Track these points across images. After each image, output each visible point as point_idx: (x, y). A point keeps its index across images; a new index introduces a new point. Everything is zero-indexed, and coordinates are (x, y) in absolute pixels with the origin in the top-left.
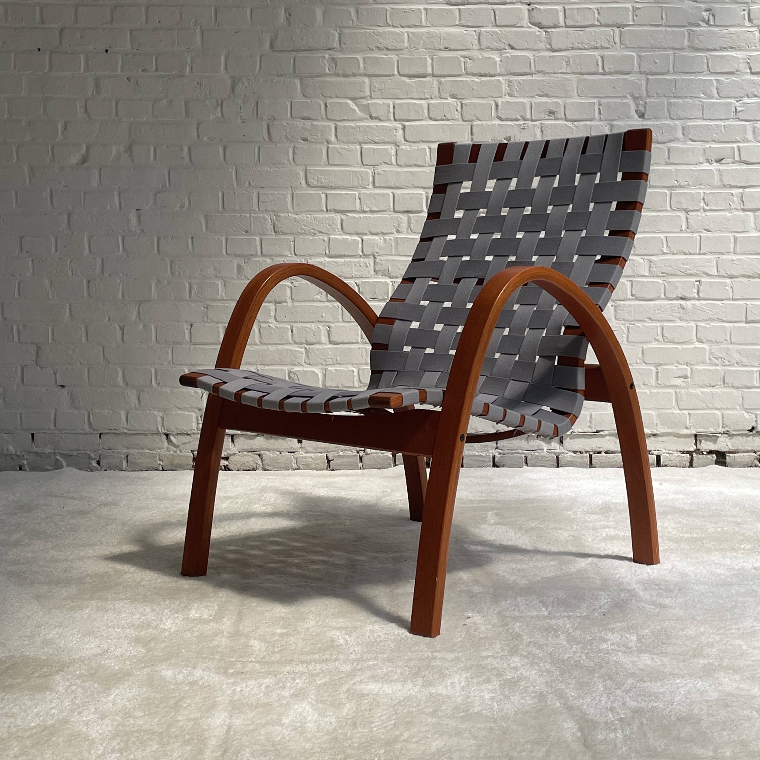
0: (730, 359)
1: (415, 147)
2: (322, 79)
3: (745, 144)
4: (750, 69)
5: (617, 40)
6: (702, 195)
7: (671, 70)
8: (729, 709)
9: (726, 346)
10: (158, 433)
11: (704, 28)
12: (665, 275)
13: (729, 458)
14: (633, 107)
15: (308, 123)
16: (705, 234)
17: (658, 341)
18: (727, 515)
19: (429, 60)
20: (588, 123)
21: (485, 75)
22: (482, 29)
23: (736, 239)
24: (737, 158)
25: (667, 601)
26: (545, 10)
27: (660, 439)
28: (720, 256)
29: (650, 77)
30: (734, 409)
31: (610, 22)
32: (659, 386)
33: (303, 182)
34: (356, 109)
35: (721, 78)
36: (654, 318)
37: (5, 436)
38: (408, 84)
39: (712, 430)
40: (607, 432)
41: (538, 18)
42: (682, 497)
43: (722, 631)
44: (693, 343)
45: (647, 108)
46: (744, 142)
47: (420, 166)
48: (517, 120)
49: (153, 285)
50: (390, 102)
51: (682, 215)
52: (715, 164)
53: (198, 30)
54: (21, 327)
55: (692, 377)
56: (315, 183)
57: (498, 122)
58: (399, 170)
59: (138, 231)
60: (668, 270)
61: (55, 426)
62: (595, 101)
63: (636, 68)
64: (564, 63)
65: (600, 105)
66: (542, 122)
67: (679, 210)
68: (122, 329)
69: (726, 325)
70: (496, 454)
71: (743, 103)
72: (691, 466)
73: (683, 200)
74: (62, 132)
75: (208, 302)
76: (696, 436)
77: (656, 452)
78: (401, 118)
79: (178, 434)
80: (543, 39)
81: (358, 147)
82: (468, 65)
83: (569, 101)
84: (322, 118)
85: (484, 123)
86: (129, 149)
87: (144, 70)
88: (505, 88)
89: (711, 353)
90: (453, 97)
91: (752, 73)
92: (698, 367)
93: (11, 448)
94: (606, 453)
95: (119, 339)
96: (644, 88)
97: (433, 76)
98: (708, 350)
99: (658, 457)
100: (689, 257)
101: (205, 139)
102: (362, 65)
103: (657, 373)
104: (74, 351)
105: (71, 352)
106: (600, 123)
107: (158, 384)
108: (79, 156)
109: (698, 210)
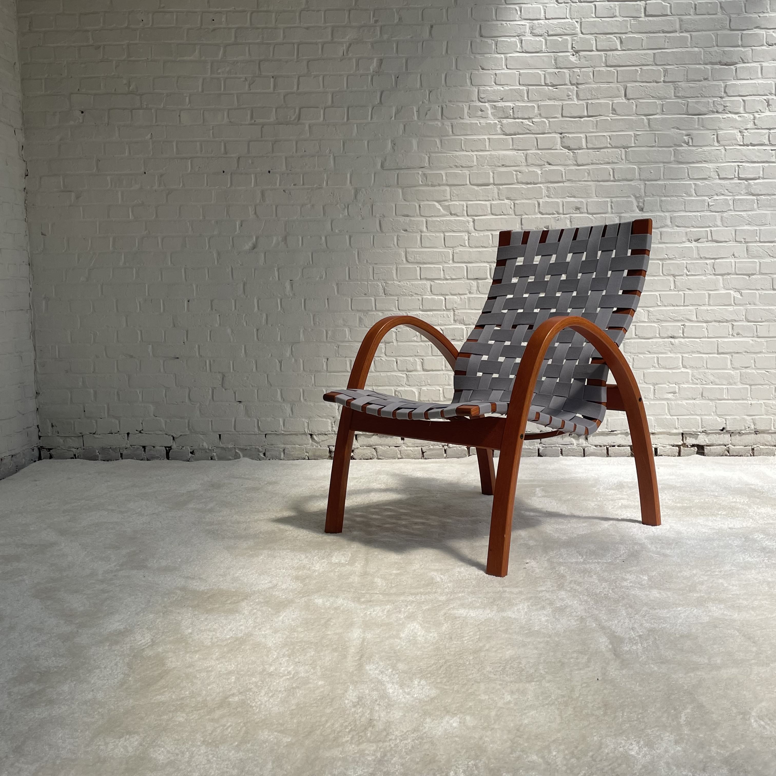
0: (706, 380)
1: (482, 234)
2: (417, 188)
3: (715, 229)
4: (719, 175)
5: (624, 157)
6: (685, 264)
7: (662, 177)
8: (718, 629)
9: (704, 371)
10: (305, 434)
11: (685, 147)
12: (659, 321)
13: (706, 450)
14: (635, 204)
15: (408, 219)
16: (688, 292)
17: (655, 367)
18: (707, 491)
19: (491, 174)
20: (603, 215)
21: (530, 183)
22: (528, 152)
23: (709, 295)
24: (710, 238)
25: (668, 552)
26: (572, 137)
27: (657, 436)
28: (699, 307)
29: (647, 182)
30: (710, 415)
31: (618, 145)
32: (656, 399)
33: (404, 260)
34: (441, 208)
35: (698, 182)
36: (651, 351)
37: (201, 436)
38: (477, 191)
39: (694, 430)
40: (619, 432)
41: (568, 143)
42: (674, 477)
43: (709, 573)
44: (680, 369)
45: (645, 204)
46: (715, 227)
47: (485, 247)
48: (553, 214)
49: (301, 331)
50: (464, 203)
51: (671, 278)
52: (694, 243)
53: (332, 156)
54: (212, 361)
55: (679, 393)
56: (412, 260)
57: (539, 216)
58: (471, 250)
59: (291, 295)
60: (662, 317)
61: (235, 429)
62: (608, 200)
63: (637, 176)
64: (586, 174)
65: (612, 202)
66: (571, 215)
67: (669, 275)
68: (280, 362)
69: (704, 356)
70: (540, 448)
71: (714, 200)
72: (679, 455)
73: (671, 268)
74: (239, 229)
75: (339, 343)
76: (682, 434)
77: (654, 446)
78: (472, 214)
79: (319, 434)
80: (571, 157)
81: (442, 235)
82: (519, 177)
83: (589, 200)
84: (417, 215)
85: (530, 216)
86: (285, 239)
87: (295, 185)
88: (544, 192)
89: (693, 376)
90: (508, 199)
91: (720, 179)
92: (684, 386)
93: (205, 444)
94: (618, 446)
95: (278, 369)
96: (643, 191)
97: (494, 184)
98: (690, 373)
99: (656, 449)
100: (676, 308)
101: (337, 231)
102: (444, 178)
103: (654, 390)
104: (248, 378)
105: (245, 378)
106: (613, 215)
107: (305, 400)
108: (251, 244)
109: (682, 275)
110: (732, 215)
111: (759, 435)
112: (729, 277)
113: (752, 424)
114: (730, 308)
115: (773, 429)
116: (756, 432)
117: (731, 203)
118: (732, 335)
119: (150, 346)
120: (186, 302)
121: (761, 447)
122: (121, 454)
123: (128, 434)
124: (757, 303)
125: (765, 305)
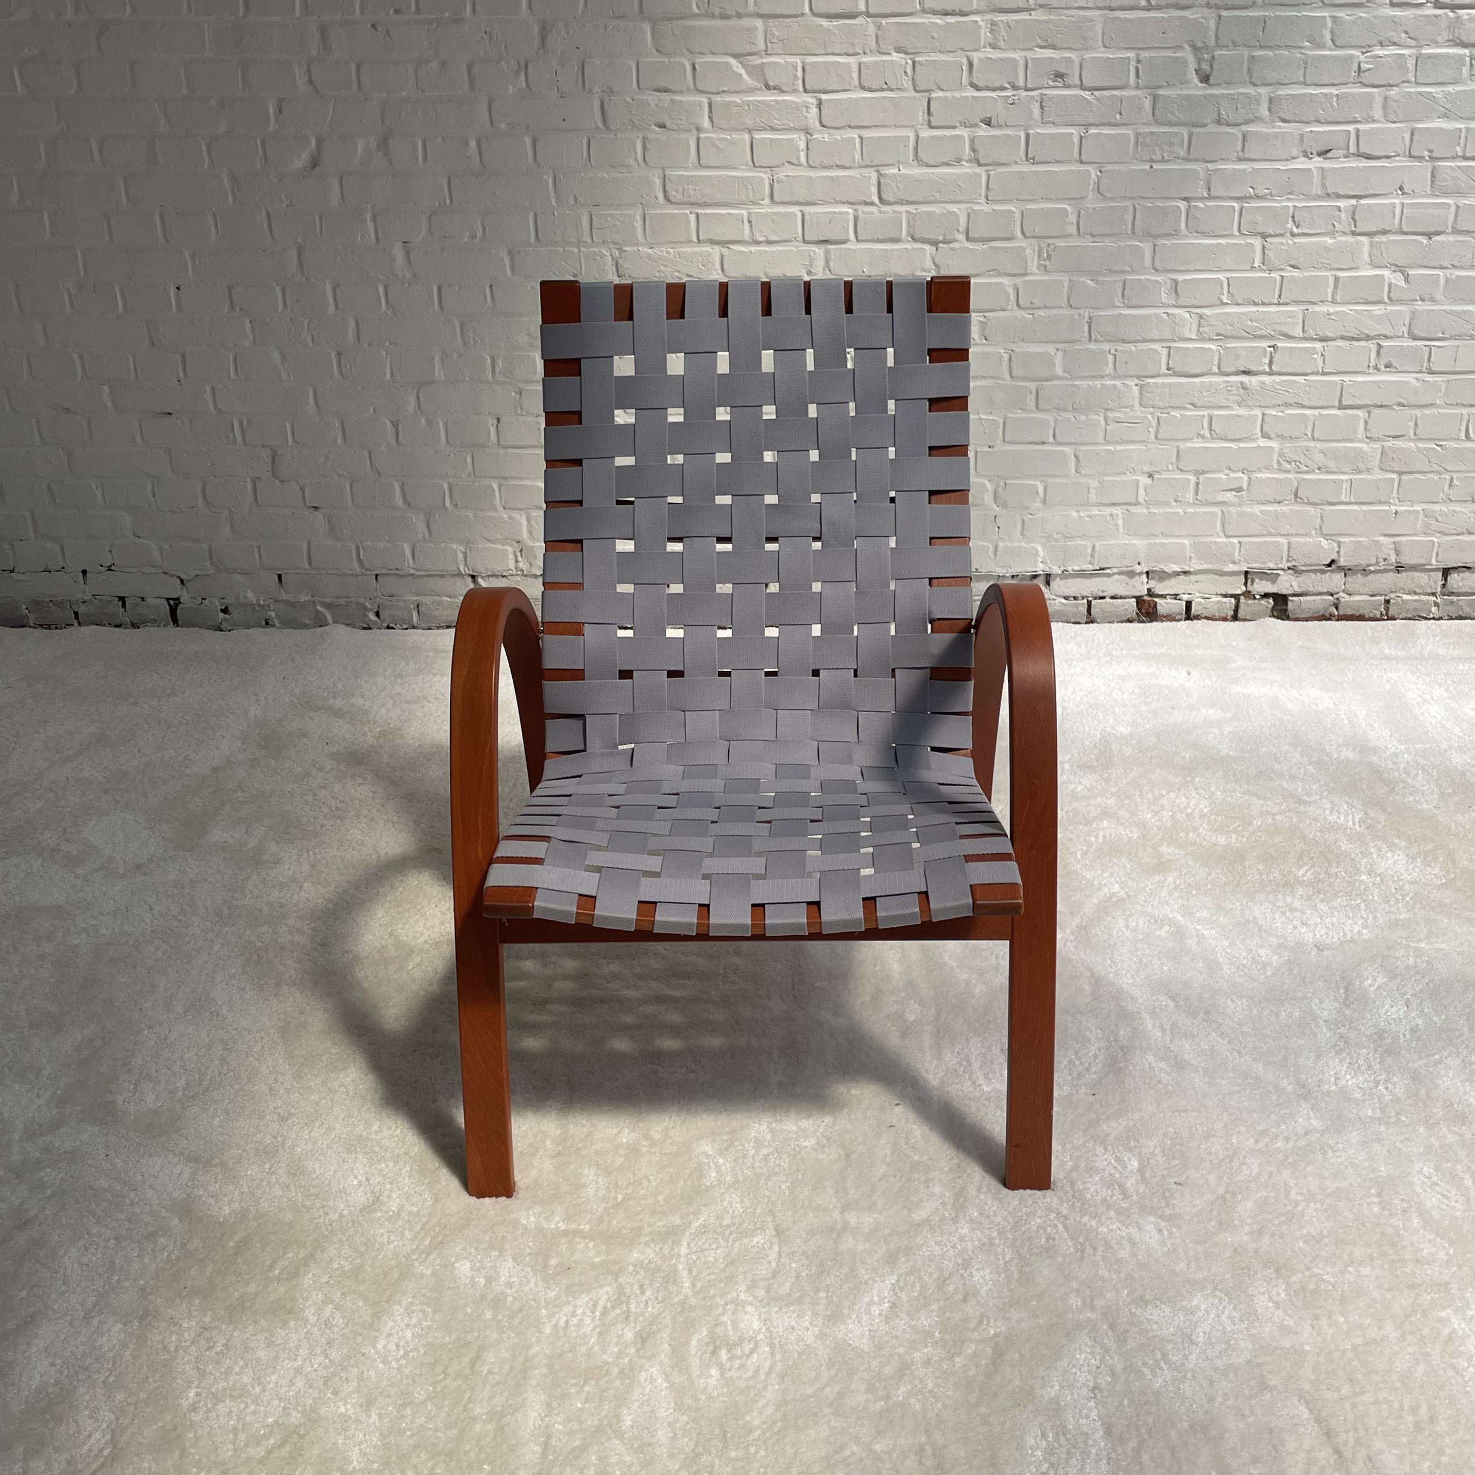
0: (1309, 462)
1: (838, 135)
2: (687, 23)
3: (1368, 126)
6: (1291, 210)
9: (1305, 444)
10: (460, 575)
12: (1222, 337)
13: (1293, 604)
14: (1192, 65)
15: (666, 97)
16: (1290, 273)
17: (1203, 437)
20: (1116, 92)
21: (952, 13)
23: (1337, 279)
24: (1352, 149)
27: (1193, 578)
28: (1310, 307)
29: (1224, 13)
30: (1308, 535)
32: (1198, 503)
33: (660, 195)
34: (743, 72)
35: (1341, 14)
36: (1198, 403)
37: (238, 577)
38: (827, 30)
39: (1271, 565)
40: (1115, 570)
44: (1255, 440)
45: (1215, 67)
46: (1368, 122)
47: (844, 168)
48: (1003, 89)
49: (437, 358)
50: (798, 61)
51: (1257, 242)
52: (1317, 159)
54: (245, 422)
55: (1248, 490)
56: (679, 197)
57: (971, 93)
58: (812, 174)
59: (408, 276)
60: (1229, 330)
61: (310, 564)
62: (1131, 54)
65: (1138, 61)
66: (1044, 91)
67: (1253, 234)
68: (396, 426)
69: (1308, 412)
71: (1373, 57)
72: (1235, 618)
73: (1259, 219)
74: (276, 117)
75: (521, 386)
76: (1246, 573)
77: (1186, 597)
78: (816, 87)
79: (489, 576)
81: (747, 137)
83: (1088, 55)
84: (688, 90)
85: (949, 94)
86: (384, 144)
87: (397, 12)
88: (985, 34)
89: (1281, 455)
90: (899, 50)
92: (1259, 475)
93: (250, 594)
94: (1112, 598)
95: (392, 440)
96: (1212, 33)
97: (869, 15)
98: (1277, 450)
99: (1189, 604)
100: (1262, 309)
101: (503, 126)
103: (1197, 484)
104: (327, 458)
105: (322, 459)
106: (1138, 92)
107: (456, 506)
108: (305, 156)
109: (1281, 235)
110: (1409, 94)
111: (1404, 574)
112: (1384, 238)
113: (1392, 553)
114: (1378, 310)
115: (1434, 561)
116: (1399, 568)
117: (1410, 64)
118: (1376, 368)
119: (106, 388)
120: (173, 291)
121: (1405, 597)
122: (76, 614)
123: (84, 572)
124: (1439, 297)
125: (1455, 301)
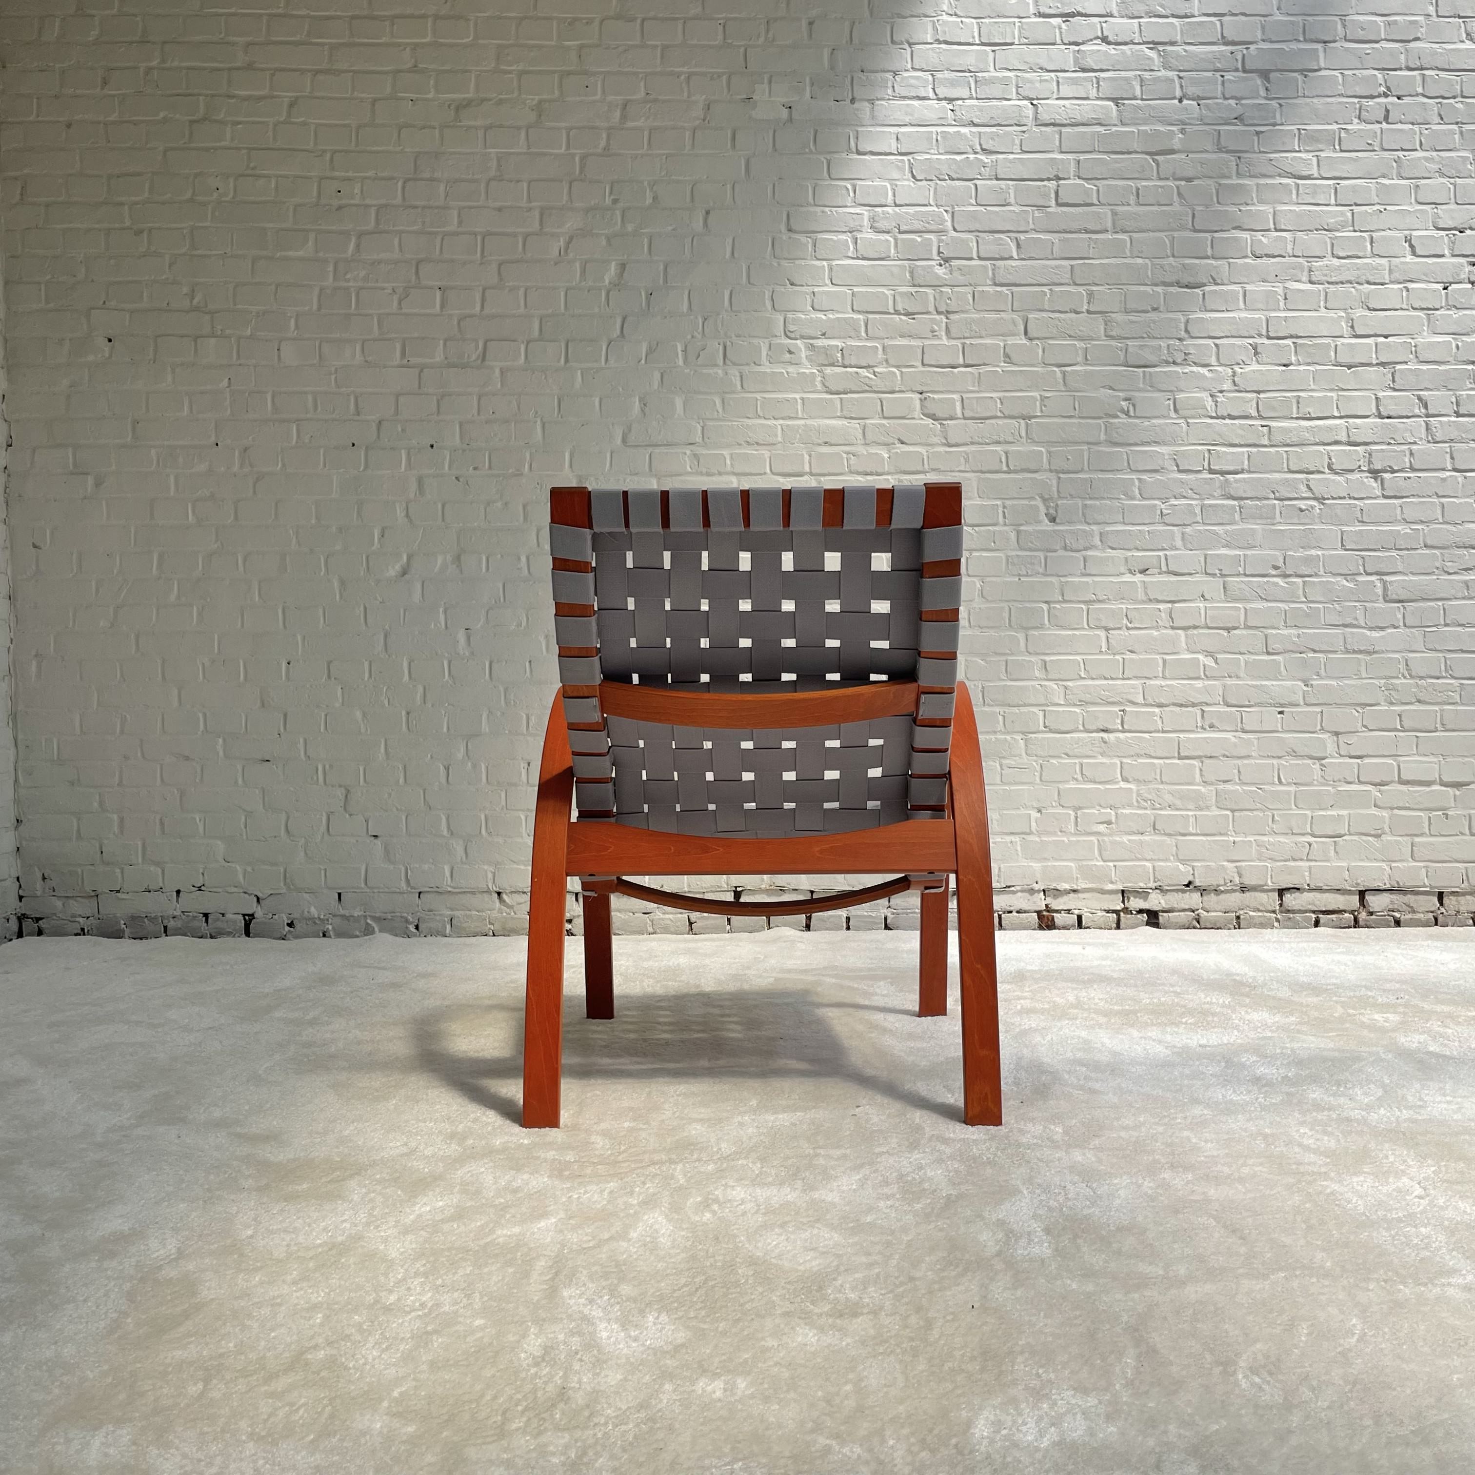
0: (1160, 801)
2: (683, 478)
3: (1173, 553)
4: (1177, 466)
5: (1023, 434)
6: (1125, 611)
7: (1086, 468)
8: (1181, 1216)
9: (1156, 786)
10: (488, 892)
11: (1123, 419)
12: (1083, 703)
13: (1163, 918)
14: (1043, 510)
16: (1129, 656)
17: (1076, 780)
18: (1163, 984)
19: (807, 457)
20: (991, 528)
21: (871, 474)
22: (868, 421)
23: (1164, 661)
24: (1164, 568)
25: (1097, 1086)
26: (940, 400)
27: (1081, 895)
28: (1147, 681)
29: (1062, 476)
30: (1167, 860)
31: (1015, 413)
32: (1078, 833)
35: (1144, 477)
36: (1070, 753)
37: (307, 896)
38: (782, 484)
39: (1142, 885)
40: (1018, 888)
41: (932, 408)
42: (1109, 963)
43: (1166, 1120)
44: (1117, 783)
45: (1059, 511)
46: (1172, 549)
49: (484, 716)
51: (1102, 634)
52: (1139, 575)
53: (539, 422)
54: (327, 767)
55: (1117, 823)
59: (467, 654)
60: (1088, 697)
61: (366, 884)
62: (999, 502)
63: (1046, 465)
64: (962, 459)
65: (1004, 507)
67: (1098, 628)
68: (447, 769)
69: (1156, 761)
70: (889, 915)
71: (1169, 505)
72: (1118, 927)
73: (1102, 617)
74: (379, 539)
76: (1123, 892)
77: (1076, 912)
79: (512, 892)
80: (938, 432)
82: (852, 462)
83: (968, 502)
86: (458, 559)
87: (475, 469)
89: (1139, 795)
91: (1179, 471)
92: (1124, 811)
93: (313, 909)
94: (1018, 912)
95: (443, 780)
96: (1055, 489)
97: (811, 474)
98: (1135, 791)
99: (1080, 918)
100: (1111, 682)
102: (728, 462)
103: (1076, 818)
104: (390, 795)
105: (386, 796)
106: (1006, 528)
107: (489, 833)
108: (398, 567)
109: (1119, 629)
110: (1199, 531)
111: (1248, 894)
112: (1195, 632)
113: (1236, 875)
114: (1199, 684)
115: (1270, 883)
116: (1243, 889)
117: (1198, 510)
118: (1202, 728)
119: (221, 740)
120: (284, 665)
121: (1251, 913)
122: (166, 928)
123: (178, 892)
124: (1242, 675)
125: (1254, 678)
